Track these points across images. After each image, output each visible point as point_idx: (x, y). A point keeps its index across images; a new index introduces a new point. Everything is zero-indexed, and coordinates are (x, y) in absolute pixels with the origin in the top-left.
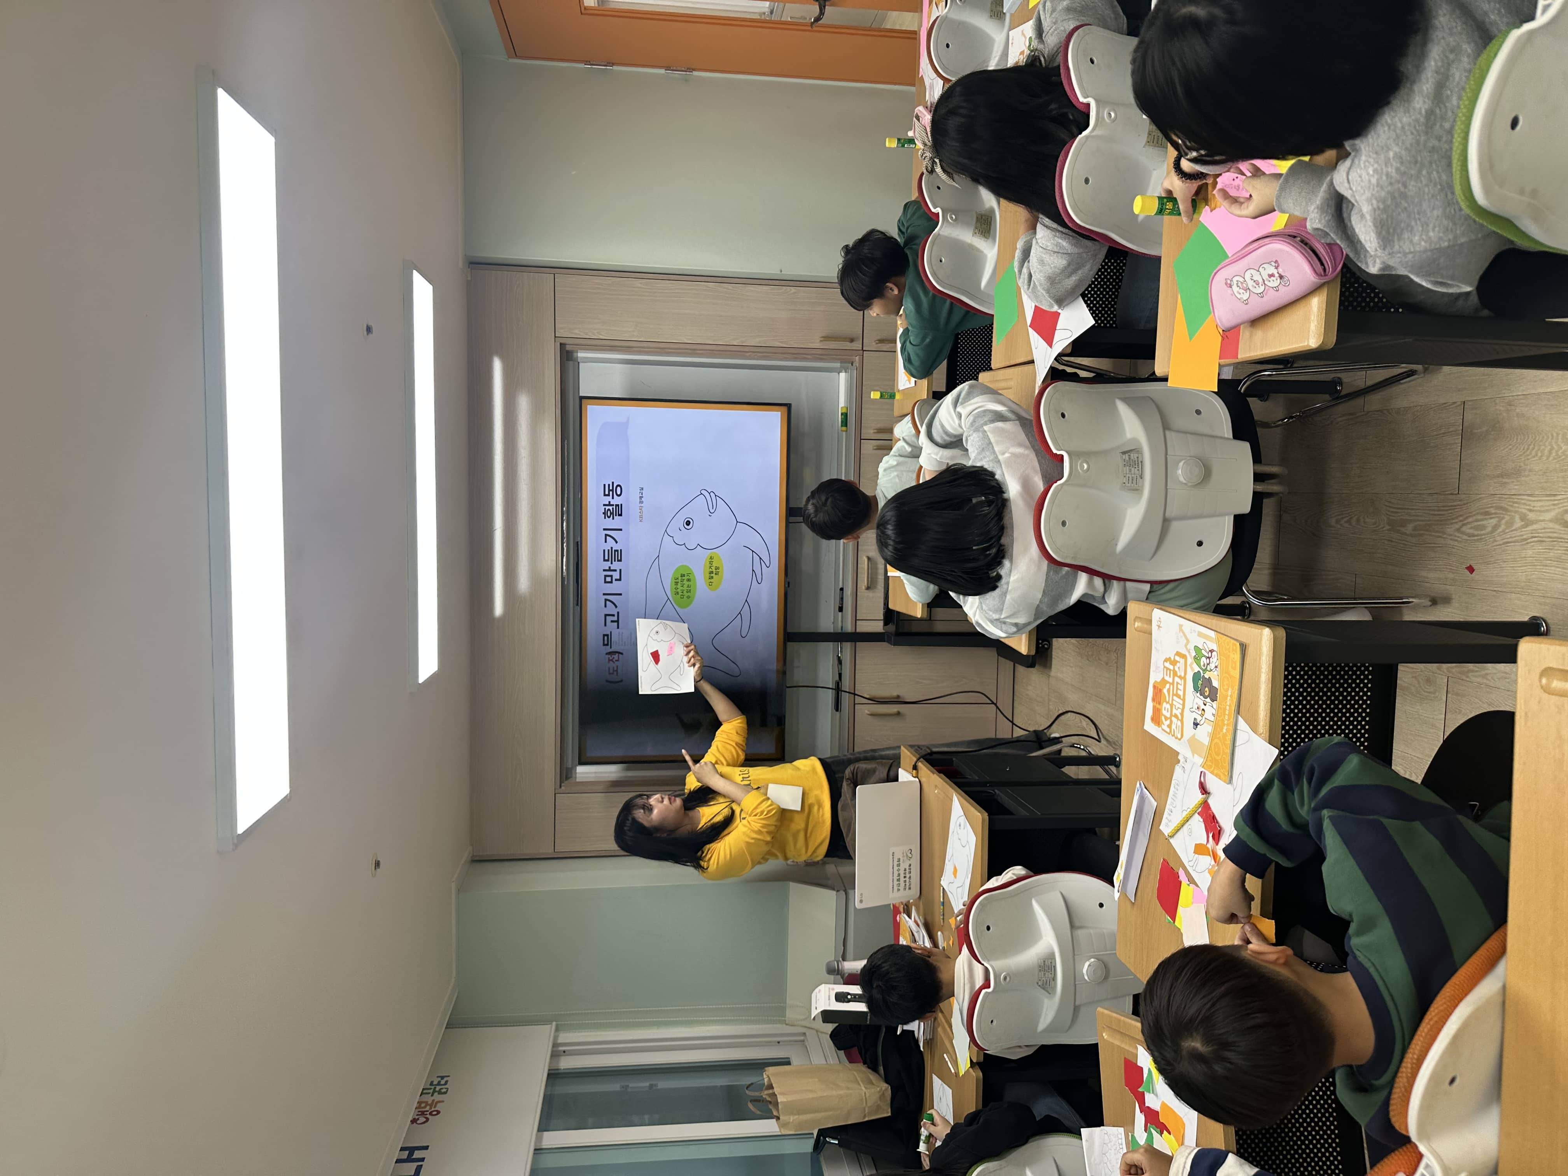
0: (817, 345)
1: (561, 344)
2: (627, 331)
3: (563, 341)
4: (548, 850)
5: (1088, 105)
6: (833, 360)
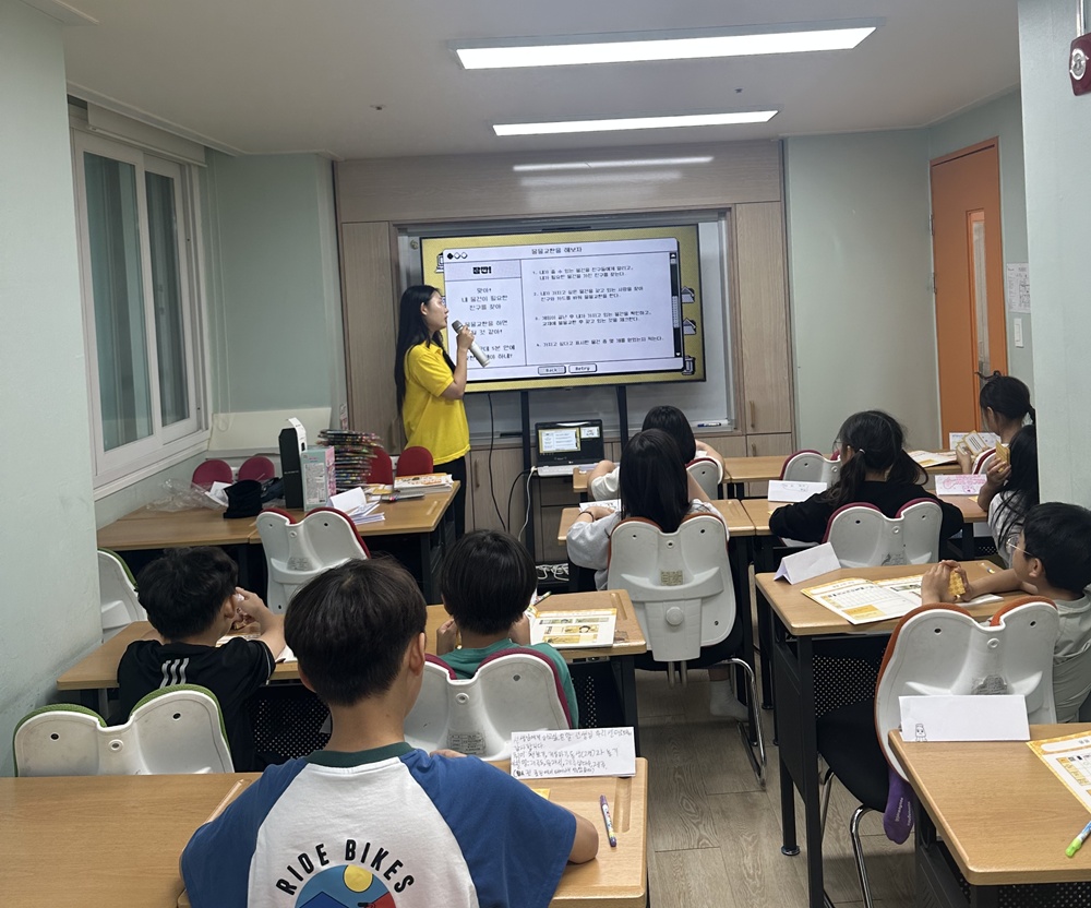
0: (747, 400)
1: (730, 208)
2: (744, 255)
3: (733, 210)
4: (343, 219)
5: (900, 517)
6: (737, 415)
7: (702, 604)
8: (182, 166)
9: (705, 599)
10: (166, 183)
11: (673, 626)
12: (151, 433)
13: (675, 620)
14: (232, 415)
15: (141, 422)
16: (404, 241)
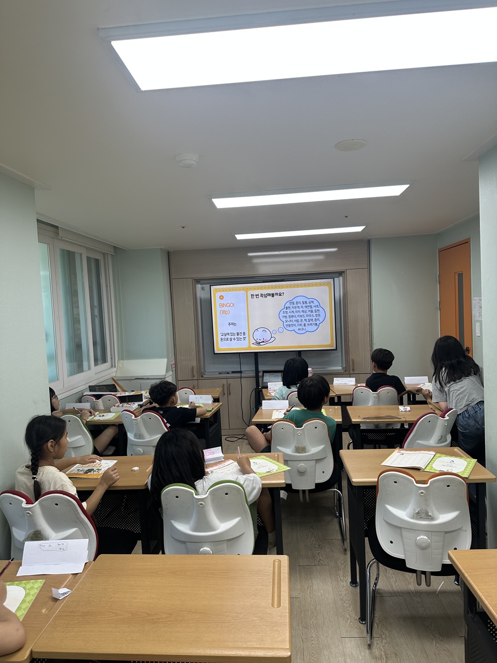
0: (351, 359)
1: (344, 272)
6: (346, 365)
7: (316, 463)
8: (104, 254)
9: (318, 461)
10: (97, 261)
11: (301, 473)
12: (89, 369)
13: (302, 470)
14: (126, 361)
15: (85, 364)
16: (199, 286)
